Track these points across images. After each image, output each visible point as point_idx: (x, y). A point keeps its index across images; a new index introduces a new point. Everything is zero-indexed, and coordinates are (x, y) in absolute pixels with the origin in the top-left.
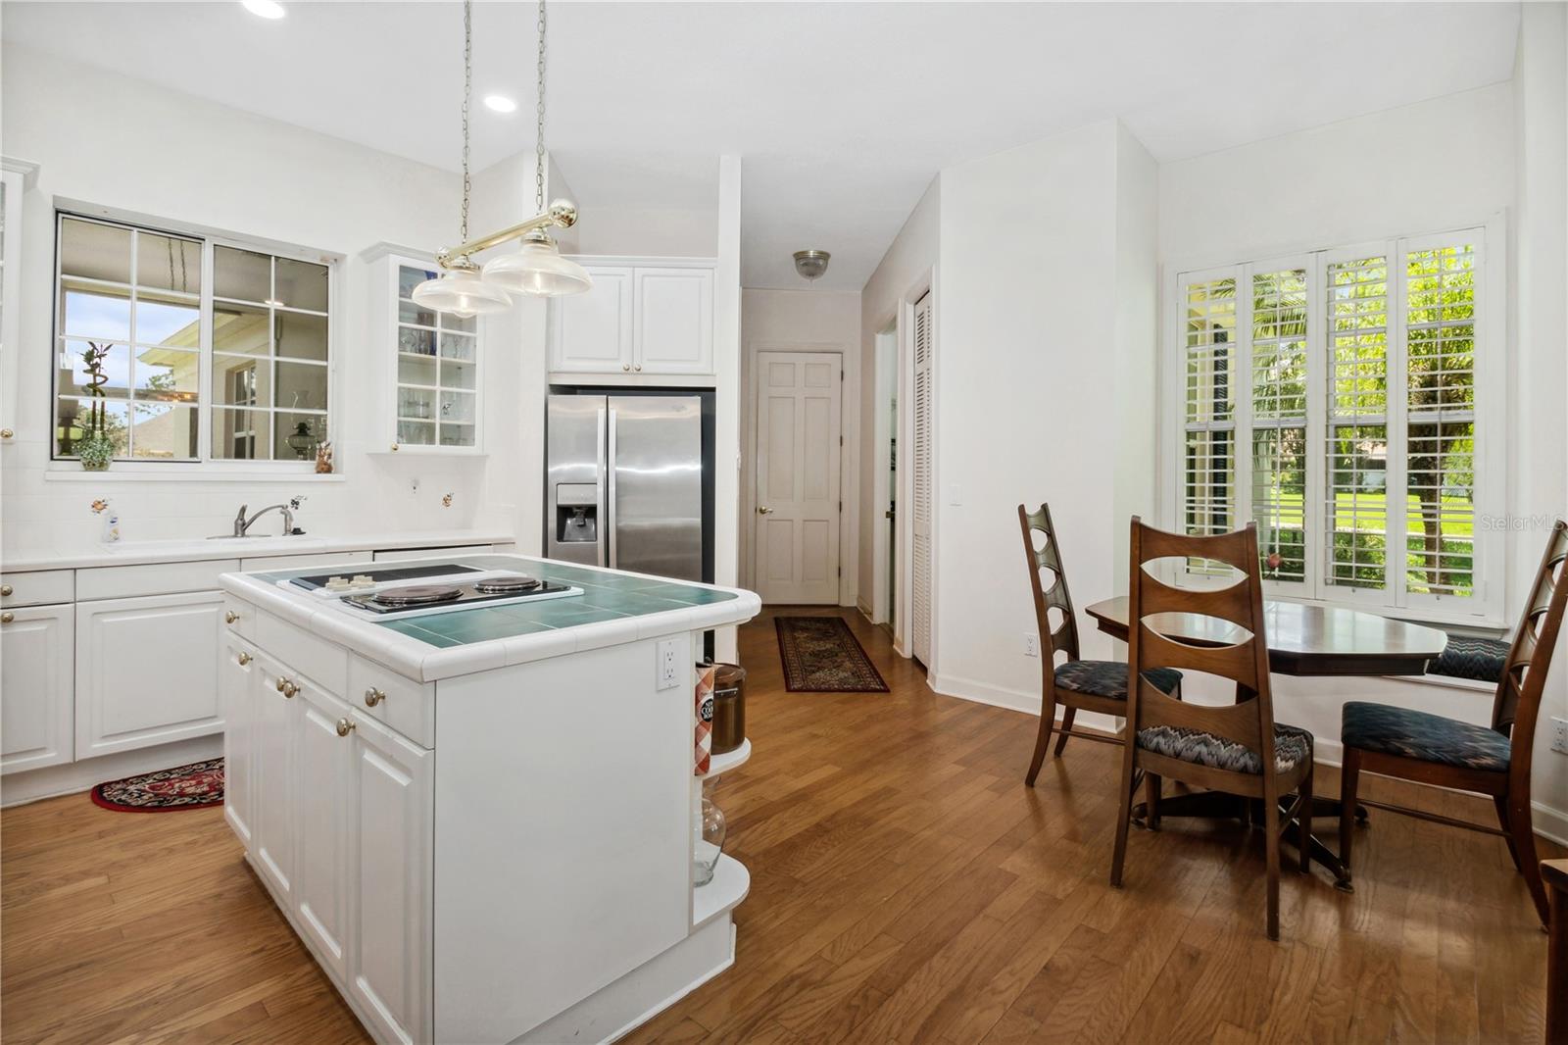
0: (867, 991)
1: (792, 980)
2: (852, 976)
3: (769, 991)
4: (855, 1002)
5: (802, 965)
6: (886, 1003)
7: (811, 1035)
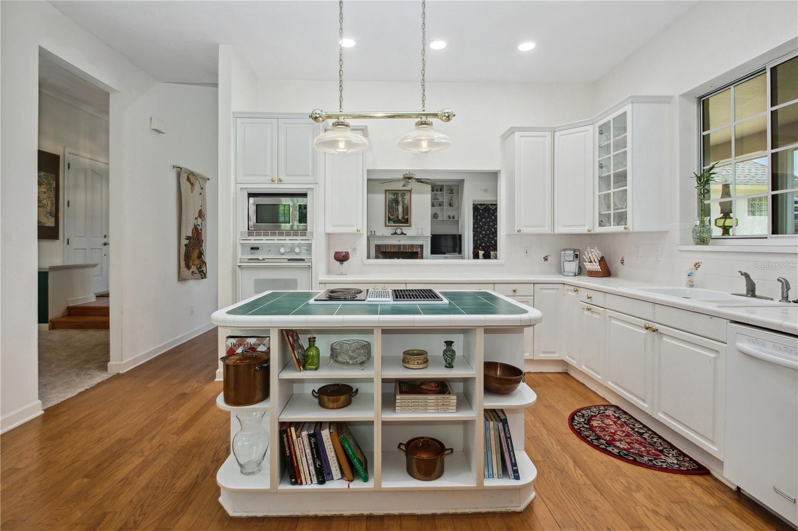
0: (135, 525)
1: (182, 511)
2: (146, 528)
3: (192, 501)
4: (141, 518)
5: (179, 519)
6: (122, 525)
7: (163, 495)
